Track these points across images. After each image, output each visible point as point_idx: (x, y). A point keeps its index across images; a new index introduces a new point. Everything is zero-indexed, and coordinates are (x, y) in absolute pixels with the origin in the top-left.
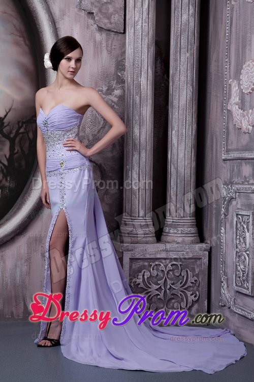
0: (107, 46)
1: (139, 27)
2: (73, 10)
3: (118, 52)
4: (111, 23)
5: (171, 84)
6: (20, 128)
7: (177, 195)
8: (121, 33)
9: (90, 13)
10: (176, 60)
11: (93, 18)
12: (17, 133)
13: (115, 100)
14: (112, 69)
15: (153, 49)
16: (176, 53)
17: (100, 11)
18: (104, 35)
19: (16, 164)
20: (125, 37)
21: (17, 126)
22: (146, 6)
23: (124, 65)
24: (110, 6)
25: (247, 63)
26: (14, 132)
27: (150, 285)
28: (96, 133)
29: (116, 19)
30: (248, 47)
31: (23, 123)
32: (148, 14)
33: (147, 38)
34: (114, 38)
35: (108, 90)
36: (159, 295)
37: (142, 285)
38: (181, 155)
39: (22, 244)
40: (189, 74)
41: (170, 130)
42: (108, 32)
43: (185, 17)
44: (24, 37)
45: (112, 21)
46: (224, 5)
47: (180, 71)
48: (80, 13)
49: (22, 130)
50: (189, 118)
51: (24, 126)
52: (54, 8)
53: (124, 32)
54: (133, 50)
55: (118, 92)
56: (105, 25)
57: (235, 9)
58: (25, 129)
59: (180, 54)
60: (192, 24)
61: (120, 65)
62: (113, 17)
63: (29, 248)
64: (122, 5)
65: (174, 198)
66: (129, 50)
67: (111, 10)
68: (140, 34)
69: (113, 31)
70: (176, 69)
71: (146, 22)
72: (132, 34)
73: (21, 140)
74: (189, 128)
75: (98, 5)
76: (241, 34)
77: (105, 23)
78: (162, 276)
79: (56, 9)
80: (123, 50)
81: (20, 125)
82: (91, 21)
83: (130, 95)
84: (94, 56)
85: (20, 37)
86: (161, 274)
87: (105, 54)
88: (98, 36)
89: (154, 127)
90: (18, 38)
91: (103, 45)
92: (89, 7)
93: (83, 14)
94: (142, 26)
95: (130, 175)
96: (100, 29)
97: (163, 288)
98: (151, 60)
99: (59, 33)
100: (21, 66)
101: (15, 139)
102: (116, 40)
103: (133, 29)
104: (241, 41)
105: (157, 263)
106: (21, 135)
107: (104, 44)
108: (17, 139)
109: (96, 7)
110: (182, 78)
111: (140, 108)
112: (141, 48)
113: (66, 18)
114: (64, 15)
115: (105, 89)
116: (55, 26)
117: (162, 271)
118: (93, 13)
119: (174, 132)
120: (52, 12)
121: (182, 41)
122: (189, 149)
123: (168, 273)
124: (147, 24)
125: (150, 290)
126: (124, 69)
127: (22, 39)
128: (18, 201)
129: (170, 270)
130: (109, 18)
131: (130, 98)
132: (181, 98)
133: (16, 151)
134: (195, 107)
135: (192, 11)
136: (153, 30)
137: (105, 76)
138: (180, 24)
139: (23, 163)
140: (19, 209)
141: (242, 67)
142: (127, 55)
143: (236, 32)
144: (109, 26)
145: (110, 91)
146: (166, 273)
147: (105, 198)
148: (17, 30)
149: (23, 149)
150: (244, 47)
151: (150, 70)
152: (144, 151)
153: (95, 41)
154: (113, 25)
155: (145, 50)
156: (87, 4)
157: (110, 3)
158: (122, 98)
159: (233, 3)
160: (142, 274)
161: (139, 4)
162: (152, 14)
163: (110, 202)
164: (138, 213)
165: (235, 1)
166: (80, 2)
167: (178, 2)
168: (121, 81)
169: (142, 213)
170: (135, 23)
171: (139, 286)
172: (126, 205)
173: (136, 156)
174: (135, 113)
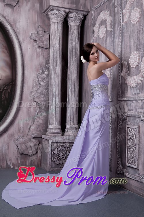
0: (42, 54)
1: (56, 46)
2: (28, 39)
3: (47, 56)
4: (43, 45)
5: (68, 70)
6: (4, 87)
7: (71, 116)
8: (48, 49)
9: (35, 40)
10: (71, 61)
11: (36, 43)
12: (3, 90)
14: (44, 63)
15: (61, 56)
16: (71, 57)
17: (39, 39)
18: (41, 49)
19: (3, 103)
20: (50, 50)
21: (3, 86)
22: (58, 38)
23: (49, 62)
24: (43, 38)
26: (2, 89)
27: (60, 153)
28: (37, 90)
29: (46, 43)
31: (6, 85)
32: (60, 42)
33: (59, 51)
34: (45, 51)
35: (42, 72)
36: (63, 157)
37: (56, 154)
38: (73, 99)
39: (5, 136)
40: (76, 66)
41: (68, 89)
43: (74, 43)
44: (7, 50)
45: (44, 44)
46: (90, 39)
48: (31, 40)
49: (5, 88)
50: (76, 84)
51: (6, 86)
53: (49, 48)
54: (53, 56)
55: (46, 73)
58: (7, 88)
60: (77, 46)
61: (47, 62)
62: (44, 42)
63: (8, 138)
64: (48, 38)
65: (69, 117)
66: (51, 56)
67: (44, 39)
68: (56, 49)
69: (44, 48)
70: (71, 64)
72: (53, 50)
73: (5, 92)
74: (76, 88)
75: (39, 37)
77: (41, 44)
78: (65, 149)
79: (21, 38)
80: (49, 56)
81: (5, 86)
82: (35, 44)
83: (52, 75)
84: (36, 58)
85: (5, 49)
86: (64, 149)
87: (41, 57)
88: (38, 50)
89: (62, 88)
90: (4, 50)
92: (35, 38)
95: (52, 107)
96: (39, 47)
97: (65, 154)
98: (60, 60)
99: (22, 48)
100: (5, 61)
101: (2, 92)
102: (45, 52)
103: (53, 47)
105: (62, 144)
106: (5, 91)
107: (41, 53)
108: (3, 92)
109: (37, 38)
110: (73, 68)
111: (56, 80)
113: (25, 42)
114: (24, 41)
115: (41, 72)
116: (20, 45)
117: (65, 147)
118: (36, 40)
119: (70, 90)
120: (19, 39)
121: (73, 53)
122: (76, 97)
123: (67, 148)
124: (59, 46)
125: (60, 156)
126: (49, 63)
127: (6, 50)
128: (3, 118)
129: (68, 147)
130: (43, 43)
132: (73, 76)
133: (3, 97)
134: (78, 80)
136: (61, 48)
137: (41, 66)
138: (72, 46)
139: (6, 102)
140: (4, 121)
142: (50, 58)
144: (43, 46)
145: (43, 72)
146: (66, 148)
147: (41, 117)
148: (4, 46)
149: (6, 96)
151: (60, 64)
152: (57, 97)
153: (37, 52)
154: (44, 46)
155: (58, 56)
156: (34, 36)
157: (43, 37)
158: (48, 75)
159: (94, 38)
160: (56, 149)
161: (56, 37)
162: (61, 42)
163: (43, 119)
164: (55, 123)
165: (95, 38)
166: (31, 36)
167: (72, 37)
168: (48, 69)
169: (56, 124)
170: (54, 45)
171: (55, 154)
172: (50, 120)
173: (54, 100)
174: (54, 81)
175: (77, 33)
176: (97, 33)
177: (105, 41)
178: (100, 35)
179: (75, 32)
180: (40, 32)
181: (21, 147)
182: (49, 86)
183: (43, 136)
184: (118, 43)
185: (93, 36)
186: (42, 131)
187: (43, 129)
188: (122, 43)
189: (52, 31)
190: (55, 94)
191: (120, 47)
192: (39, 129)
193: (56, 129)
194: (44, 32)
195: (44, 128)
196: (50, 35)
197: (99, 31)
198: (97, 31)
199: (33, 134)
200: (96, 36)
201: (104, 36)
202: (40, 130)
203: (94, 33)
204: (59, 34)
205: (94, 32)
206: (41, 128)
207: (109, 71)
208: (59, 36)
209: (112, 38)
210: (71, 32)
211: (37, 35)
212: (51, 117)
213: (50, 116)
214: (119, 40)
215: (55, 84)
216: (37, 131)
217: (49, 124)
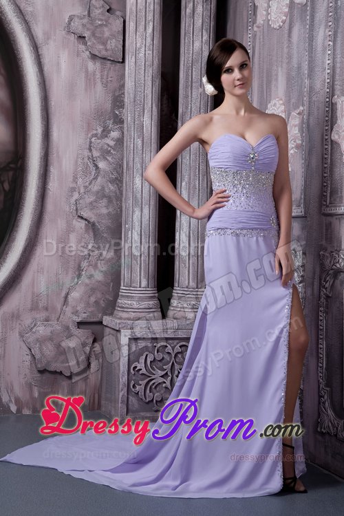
0: (102, 77)
1: (142, 55)
2: (60, 33)
3: (116, 85)
4: (106, 50)
8: (119, 62)
9: (82, 38)
10: (186, 97)
11: (85, 44)
13: (112, 143)
14: (108, 106)
15: (158, 82)
16: (187, 87)
17: (93, 34)
18: (98, 64)
20: (124, 67)
22: (150, 30)
23: (123, 101)
24: (106, 29)
25: (273, 102)
27: (154, 370)
28: (87, 184)
29: (113, 45)
30: (274, 83)
32: (153, 40)
33: (151, 69)
34: (110, 68)
35: (103, 131)
36: (165, 383)
37: (144, 371)
42: (102, 60)
43: (197, 44)
45: (108, 47)
46: (245, 31)
47: (191, 110)
48: (68, 37)
52: (36, 30)
53: (123, 61)
54: (133, 83)
55: (115, 134)
56: (100, 52)
57: (258, 37)
59: (191, 90)
61: (118, 102)
62: (109, 42)
64: (121, 28)
66: (129, 84)
67: (107, 34)
68: (143, 64)
69: (109, 60)
70: (187, 108)
71: (149, 50)
72: (133, 64)
74: (203, 180)
75: (92, 27)
76: (265, 67)
77: (99, 49)
78: (169, 359)
79: (39, 31)
80: (122, 82)
82: (82, 47)
83: (130, 138)
84: (86, 90)
86: (167, 357)
87: (99, 87)
88: (91, 66)
91: (97, 77)
92: (80, 30)
93: (72, 38)
94: (145, 54)
95: (130, 235)
96: (94, 57)
97: (169, 374)
98: (156, 96)
99: (42, 60)
102: (113, 71)
103: (134, 57)
104: (265, 75)
105: (162, 344)
107: (98, 75)
109: (88, 29)
111: (143, 153)
112: (145, 81)
113: (51, 42)
114: (48, 39)
115: (100, 130)
116: (38, 52)
117: (168, 353)
118: (84, 37)
119: (184, 184)
120: (34, 34)
121: (194, 73)
123: (176, 356)
124: (151, 52)
125: (153, 377)
126: (122, 106)
129: (178, 353)
130: (104, 44)
131: (130, 141)
135: (205, 37)
136: (158, 59)
137: (99, 114)
138: (191, 52)
141: (267, 105)
142: (126, 88)
143: (260, 64)
144: (104, 53)
145: (106, 132)
146: (173, 356)
147: (99, 264)
150: (269, 83)
151: (155, 109)
152: (147, 206)
153: (87, 71)
154: (109, 53)
155: (150, 83)
156: (77, 25)
157: (106, 26)
158: (120, 141)
159: (255, 29)
160: (144, 357)
161: (141, 28)
162: (158, 41)
163: (104, 269)
164: (140, 282)
165: (258, 27)
166: (69, 23)
167: (189, 26)
168: (119, 121)
169: (144, 283)
170: (137, 51)
171: (141, 372)
172: (125, 273)
173: (137, 213)
174: (137, 160)
175: (207, 13)
176: (265, 13)
177: (286, 35)
178: (273, 16)
179: (199, 9)
180: (97, 12)
181: (40, 349)
182: (122, 172)
183: (107, 320)
184: (324, 40)
185: (254, 22)
186: (103, 305)
187: (108, 300)
188: (334, 42)
189: (131, 9)
190: (139, 196)
191: (329, 52)
192: (93, 299)
193: (141, 299)
194: (108, 11)
195: (107, 297)
196: (124, 22)
197: (269, 7)
198: (266, 5)
199: (76, 313)
200: (260, 20)
201: (284, 22)
202: (96, 302)
203: (255, 14)
204: (150, 17)
205: (255, 8)
206: (99, 295)
207: (297, 128)
208: (151, 24)
209: (308, 27)
210: (187, 10)
211: (85, 21)
212: (128, 265)
213: (124, 261)
214: (327, 30)
215: (139, 166)
216: (88, 304)
217: (122, 284)
